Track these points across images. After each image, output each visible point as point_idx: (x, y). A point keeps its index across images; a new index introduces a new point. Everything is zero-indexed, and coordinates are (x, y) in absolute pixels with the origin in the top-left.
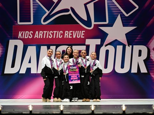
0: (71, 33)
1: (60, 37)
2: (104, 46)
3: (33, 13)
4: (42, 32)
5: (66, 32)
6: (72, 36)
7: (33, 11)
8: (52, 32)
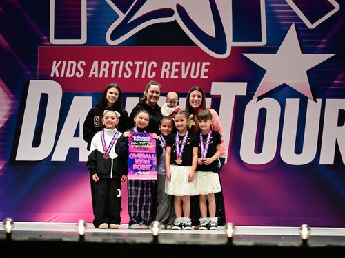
0: (177, 66)
1: (149, 76)
2: (254, 100)
3: (88, 17)
4: (108, 63)
5: (164, 63)
6: (179, 73)
7: (88, 12)
8: (132, 65)
